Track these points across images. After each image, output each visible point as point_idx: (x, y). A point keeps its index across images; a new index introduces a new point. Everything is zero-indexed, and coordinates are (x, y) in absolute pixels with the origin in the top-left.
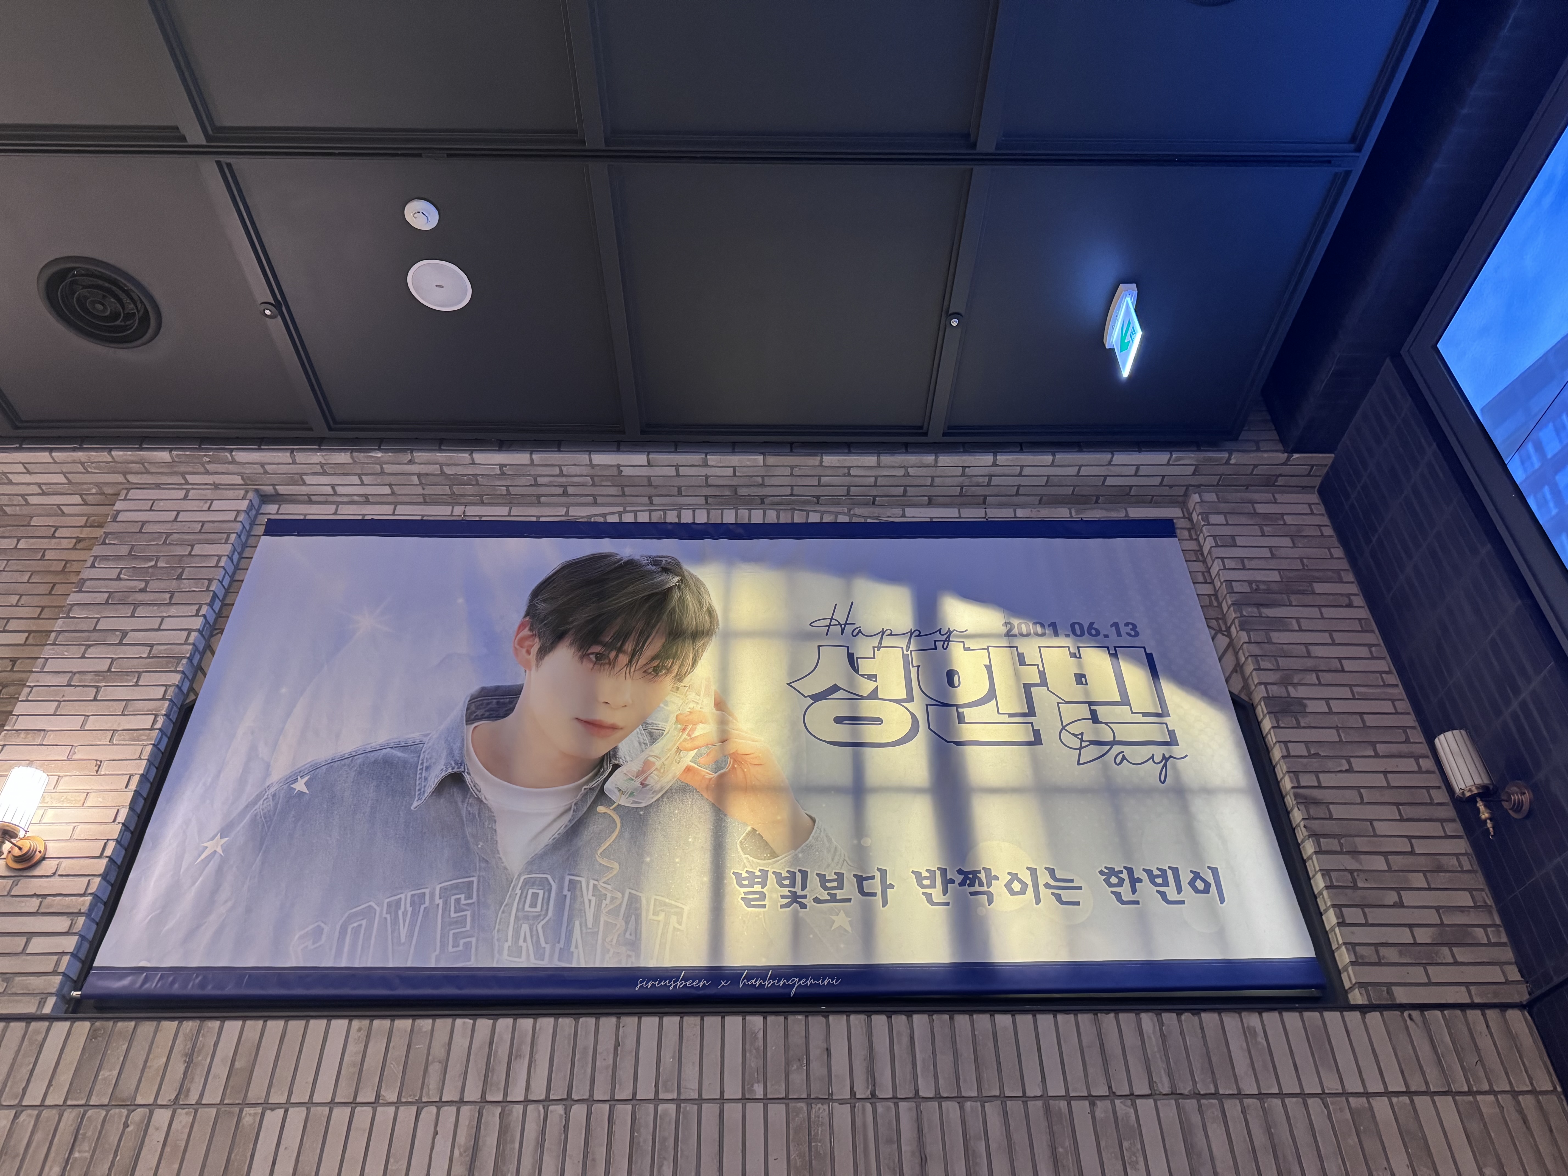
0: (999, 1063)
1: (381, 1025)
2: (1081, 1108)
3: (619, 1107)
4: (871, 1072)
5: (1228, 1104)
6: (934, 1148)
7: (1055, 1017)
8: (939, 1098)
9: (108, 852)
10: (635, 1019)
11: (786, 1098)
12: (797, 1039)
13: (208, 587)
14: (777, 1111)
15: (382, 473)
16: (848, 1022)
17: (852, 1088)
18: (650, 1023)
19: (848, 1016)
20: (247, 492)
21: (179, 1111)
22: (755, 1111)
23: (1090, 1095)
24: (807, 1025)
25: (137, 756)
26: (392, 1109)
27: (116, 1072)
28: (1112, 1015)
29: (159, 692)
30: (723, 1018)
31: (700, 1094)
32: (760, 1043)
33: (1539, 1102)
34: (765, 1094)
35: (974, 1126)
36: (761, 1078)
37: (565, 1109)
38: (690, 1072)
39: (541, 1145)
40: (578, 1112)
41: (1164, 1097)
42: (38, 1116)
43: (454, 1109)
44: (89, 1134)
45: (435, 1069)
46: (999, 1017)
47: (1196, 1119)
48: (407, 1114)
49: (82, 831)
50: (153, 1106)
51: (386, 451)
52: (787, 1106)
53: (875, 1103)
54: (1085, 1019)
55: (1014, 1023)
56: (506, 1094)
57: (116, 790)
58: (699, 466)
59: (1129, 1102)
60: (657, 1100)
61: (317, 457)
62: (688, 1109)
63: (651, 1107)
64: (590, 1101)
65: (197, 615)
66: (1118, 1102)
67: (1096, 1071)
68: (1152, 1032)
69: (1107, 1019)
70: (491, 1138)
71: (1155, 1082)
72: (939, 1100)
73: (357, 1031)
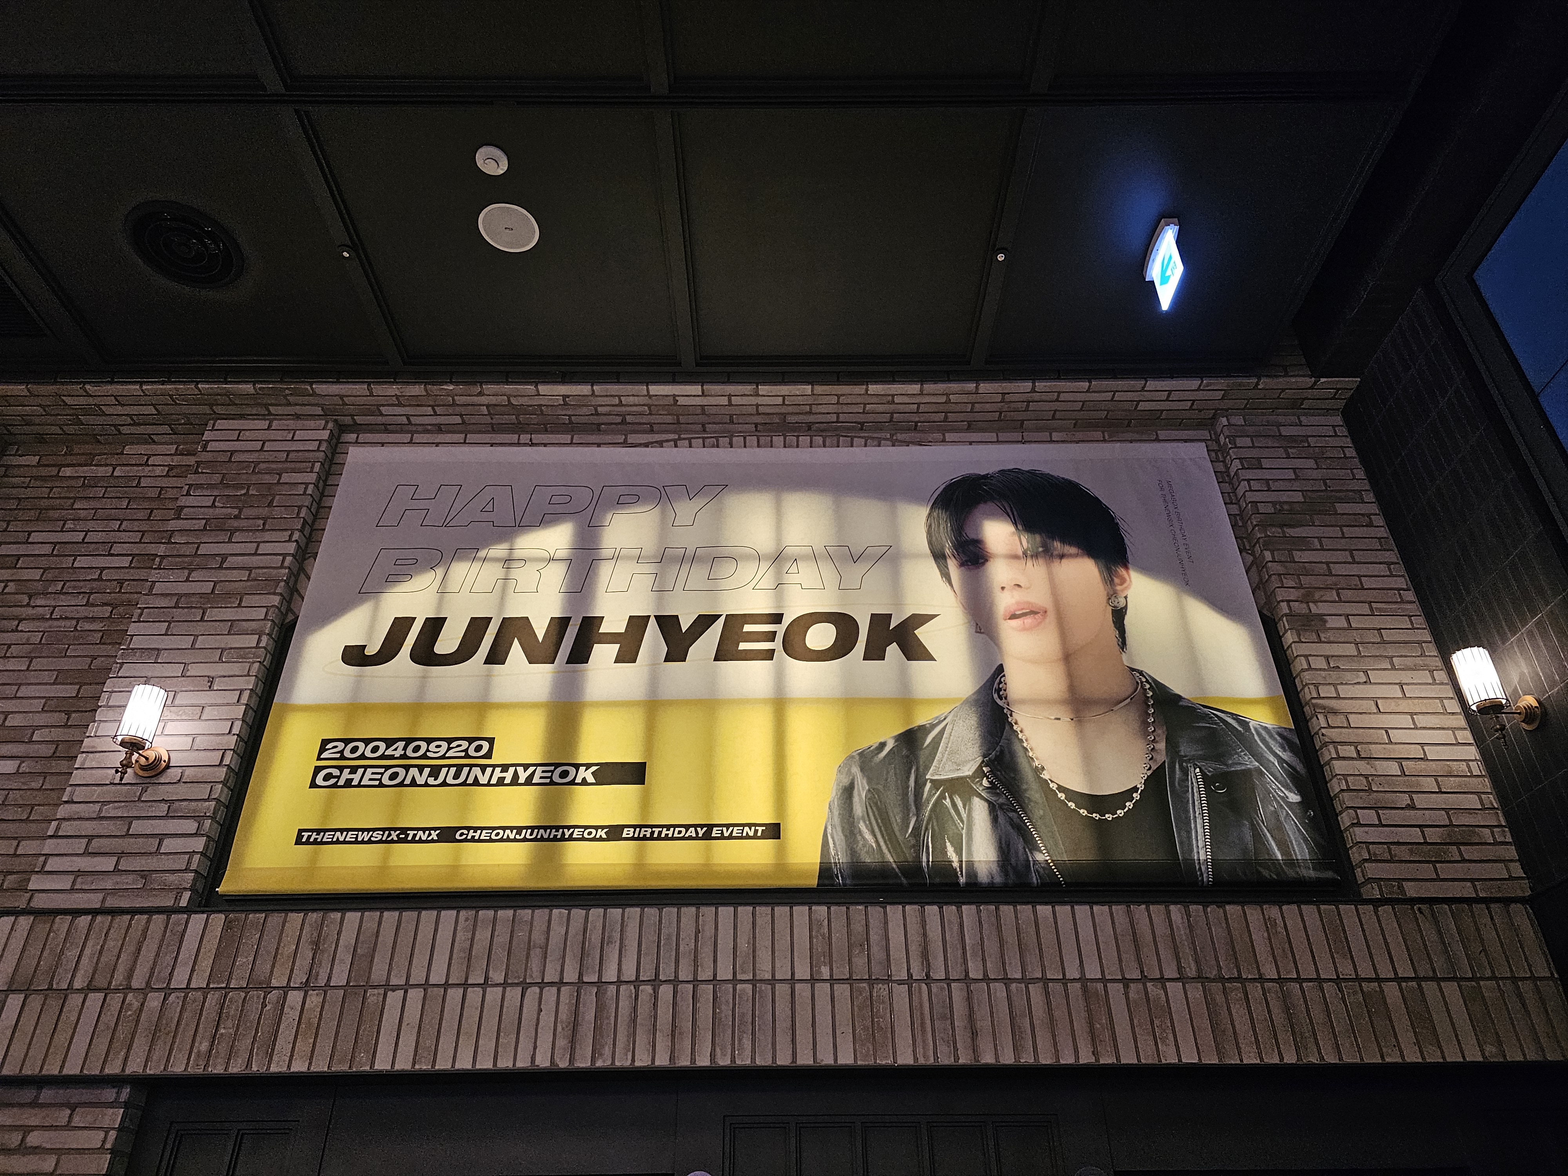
0: (1040, 949)
1: (486, 914)
2: (1115, 989)
3: (702, 987)
4: (925, 955)
5: (1250, 986)
6: (984, 1024)
7: (1092, 908)
8: (986, 979)
9: (227, 761)
10: (713, 909)
11: (850, 979)
12: (858, 927)
13: (298, 513)
14: (843, 991)
15: (454, 404)
16: (904, 911)
17: (908, 970)
18: (726, 912)
19: (904, 907)
20: (327, 422)
21: (311, 992)
22: (823, 989)
23: (1124, 978)
24: (867, 914)
25: (246, 673)
26: (500, 989)
27: (251, 959)
28: (1143, 906)
29: (261, 613)
30: (791, 908)
31: (773, 975)
32: (826, 930)
33: (1536, 985)
34: (831, 975)
35: (1020, 1003)
36: (827, 961)
37: (654, 990)
38: (764, 955)
39: (633, 1021)
40: (666, 991)
41: (1191, 980)
42: (185, 997)
43: (555, 989)
44: (232, 1013)
45: (536, 955)
46: (1039, 908)
47: (1220, 998)
48: (514, 994)
49: (201, 743)
50: (287, 989)
51: (457, 383)
52: (851, 986)
53: (930, 983)
54: (1119, 910)
55: (1054, 913)
56: (600, 977)
57: (228, 704)
58: (750, 395)
59: (1159, 985)
60: (735, 981)
61: (393, 390)
62: (763, 988)
63: (730, 986)
64: (675, 982)
65: (290, 541)
66: (1149, 985)
67: (1129, 957)
68: (1180, 921)
69: (1140, 910)
70: (589, 1014)
71: (1184, 968)
72: (987, 982)
73: (465, 921)
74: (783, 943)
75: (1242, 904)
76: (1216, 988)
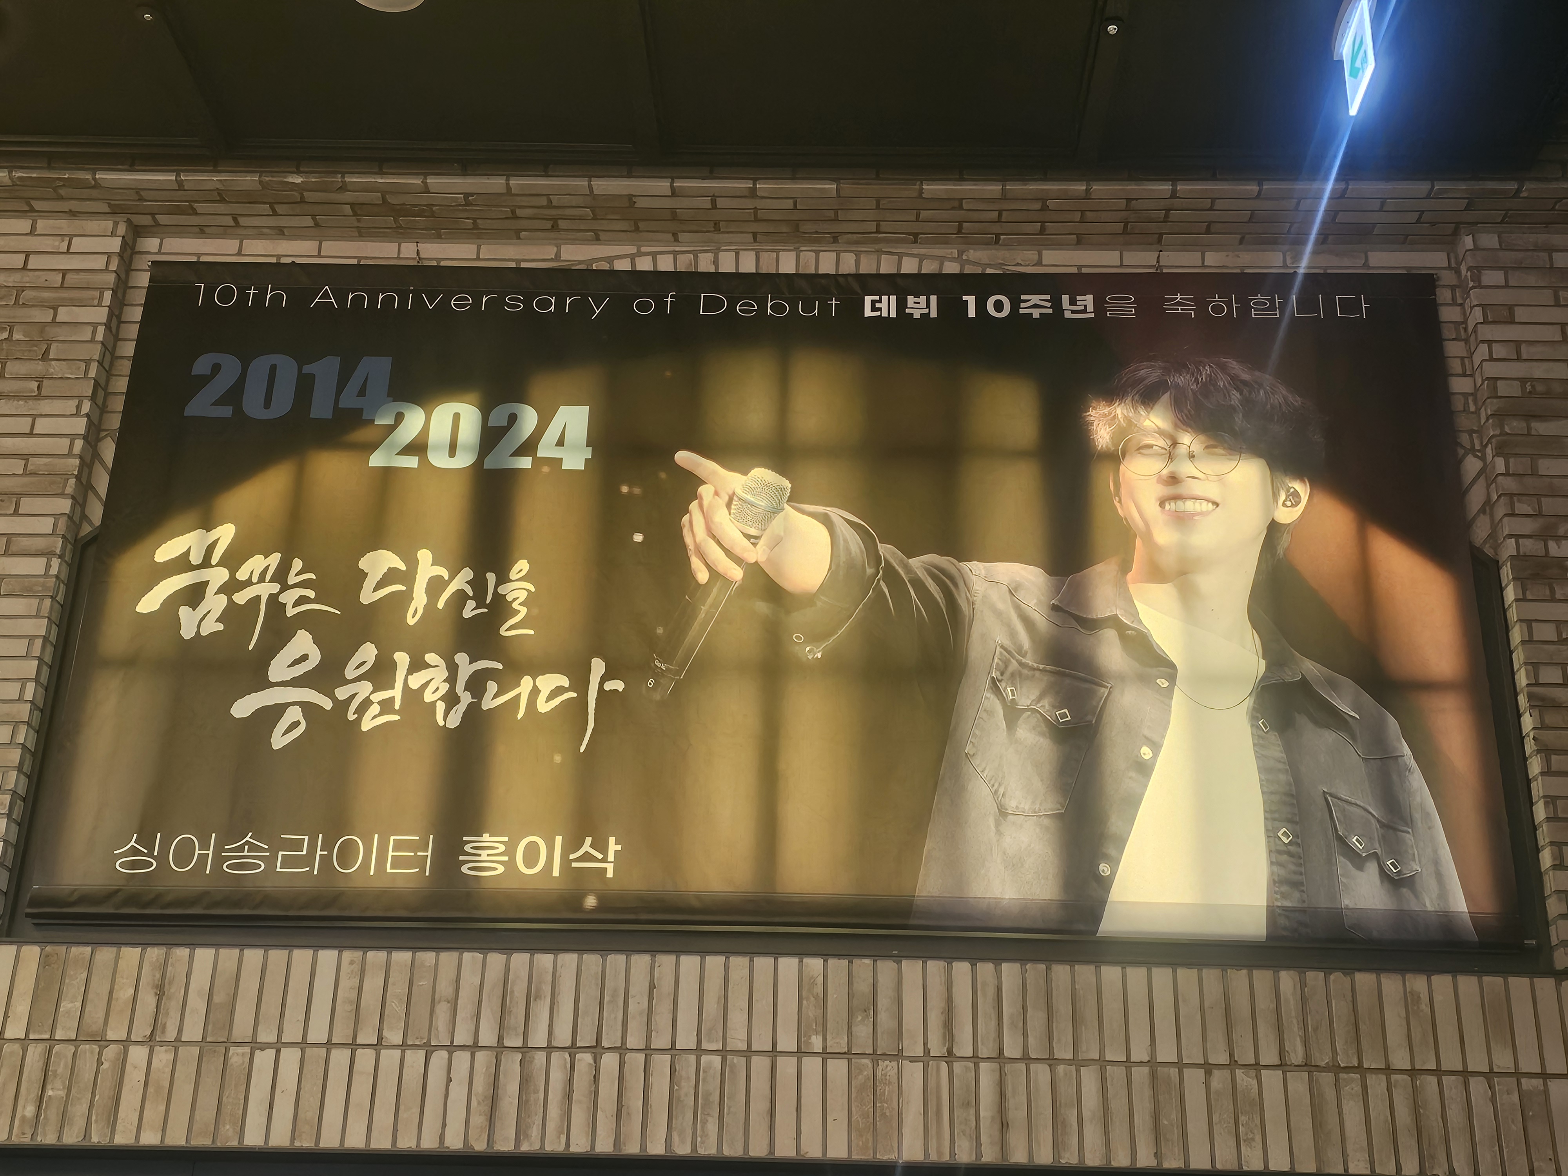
0: (1101, 1020)
1: (376, 957)
2: (1194, 1077)
3: (656, 1058)
4: (948, 1024)
6: (1017, 1112)
7: (1175, 972)
8: (1026, 1058)
9: (20, 739)
10: (672, 958)
11: (848, 1053)
12: (863, 986)
13: (86, 371)
14: (838, 1068)
15: (302, 201)
16: (924, 968)
17: (925, 1045)
18: (690, 963)
19: (924, 962)
21: (157, 1049)
22: (812, 1065)
23: (1206, 1063)
24: (875, 971)
25: (34, 613)
26: (398, 1052)
27: (79, 1004)
28: (1244, 971)
29: (47, 524)
30: (776, 959)
31: (749, 1045)
32: (819, 989)
34: (825, 1048)
35: (1067, 1091)
36: (820, 1028)
37: (595, 1059)
38: (737, 1023)
39: (568, 1096)
40: (610, 1061)
41: (1295, 1068)
43: (467, 1054)
44: (60, 1069)
45: (443, 1011)
46: (1105, 969)
47: (1330, 1093)
48: (415, 1059)
50: (126, 1043)
51: (306, 174)
52: (850, 1062)
53: (952, 1062)
54: (1211, 976)
55: (1124, 976)
56: (525, 1040)
57: (14, 658)
58: (745, 197)
59: (1253, 1073)
60: (699, 1050)
61: (211, 181)
62: (735, 1060)
63: (692, 1058)
64: (622, 1050)
65: (77, 414)
66: (1239, 1072)
67: (1217, 1036)
68: (1291, 992)
70: (511, 1087)
71: (1287, 1052)
72: (1026, 1062)
73: (350, 964)
74: (763, 1005)
75: (1378, 970)
76: (1326, 1079)
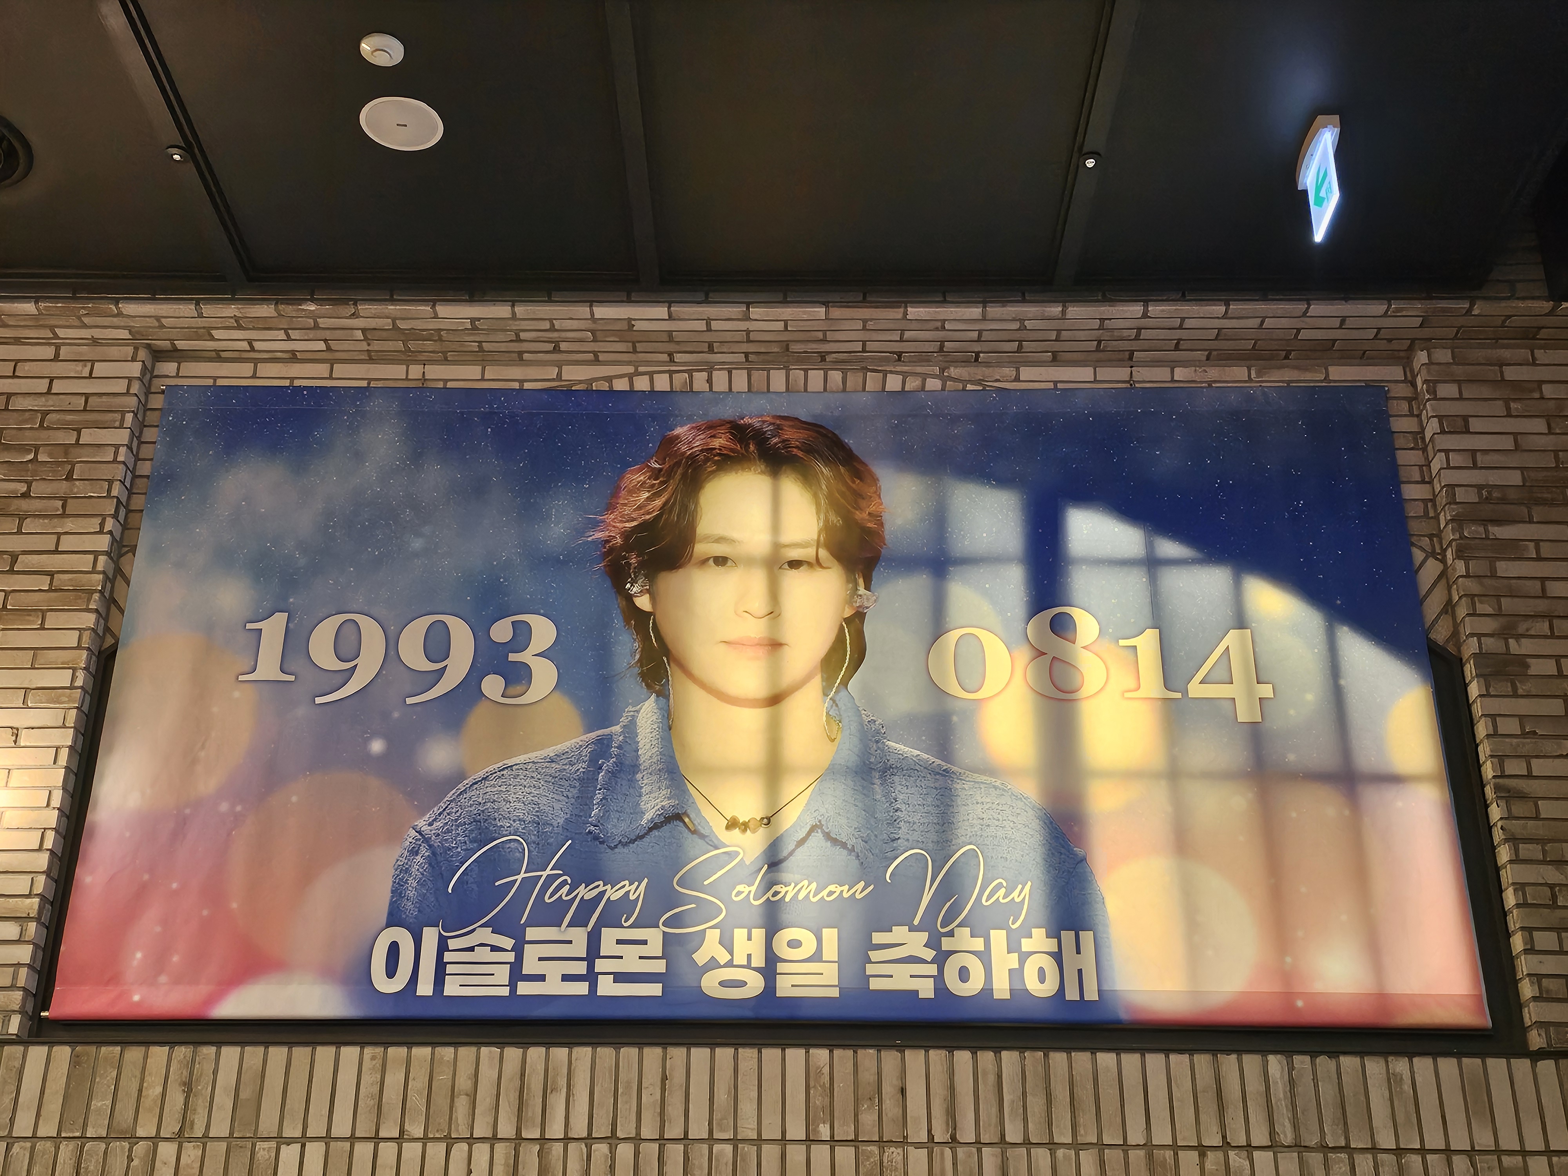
0: (1098, 1105)
1: (397, 1053)
2: (1189, 1160)
3: (670, 1148)
4: (951, 1112)
5: (1358, 1158)
7: (1167, 1057)
8: (1027, 1143)
9: (48, 844)
10: (683, 1050)
11: (856, 1140)
12: (868, 1075)
13: (109, 491)
14: (845, 1155)
15: (317, 327)
16: (927, 1057)
17: (929, 1131)
18: (700, 1055)
19: (927, 1051)
21: (186, 1145)
22: (820, 1153)
23: (1200, 1145)
24: (879, 1061)
25: (61, 723)
26: (419, 1145)
27: (109, 1104)
28: (1234, 1057)
29: (73, 639)
30: (783, 1051)
31: (759, 1134)
32: (826, 1079)
34: (832, 1136)
35: (1067, 1173)
36: (827, 1117)
37: (611, 1149)
38: (748, 1109)
40: (625, 1151)
41: (1286, 1149)
43: (486, 1147)
44: (92, 1168)
45: (462, 1104)
46: (1100, 1056)
47: (1319, 1172)
48: (436, 1151)
50: (156, 1140)
51: (321, 303)
52: (857, 1148)
53: (956, 1148)
54: (1202, 1060)
55: (1119, 1062)
56: (542, 1132)
57: (43, 767)
58: (738, 319)
59: (1244, 1154)
60: (711, 1140)
61: (231, 309)
62: (746, 1149)
63: (705, 1147)
64: (637, 1140)
65: (101, 531)
66: (1232, 1154)
67: (1209, 1119)
68: (1278, 1075)
69: (1229, 1062)
71: (1278, 1133)
72: (1028, 1146)
73: (371, 1060)
74: (772, 1095)
75: (1362, 1054)
76: (1315, 1159)
